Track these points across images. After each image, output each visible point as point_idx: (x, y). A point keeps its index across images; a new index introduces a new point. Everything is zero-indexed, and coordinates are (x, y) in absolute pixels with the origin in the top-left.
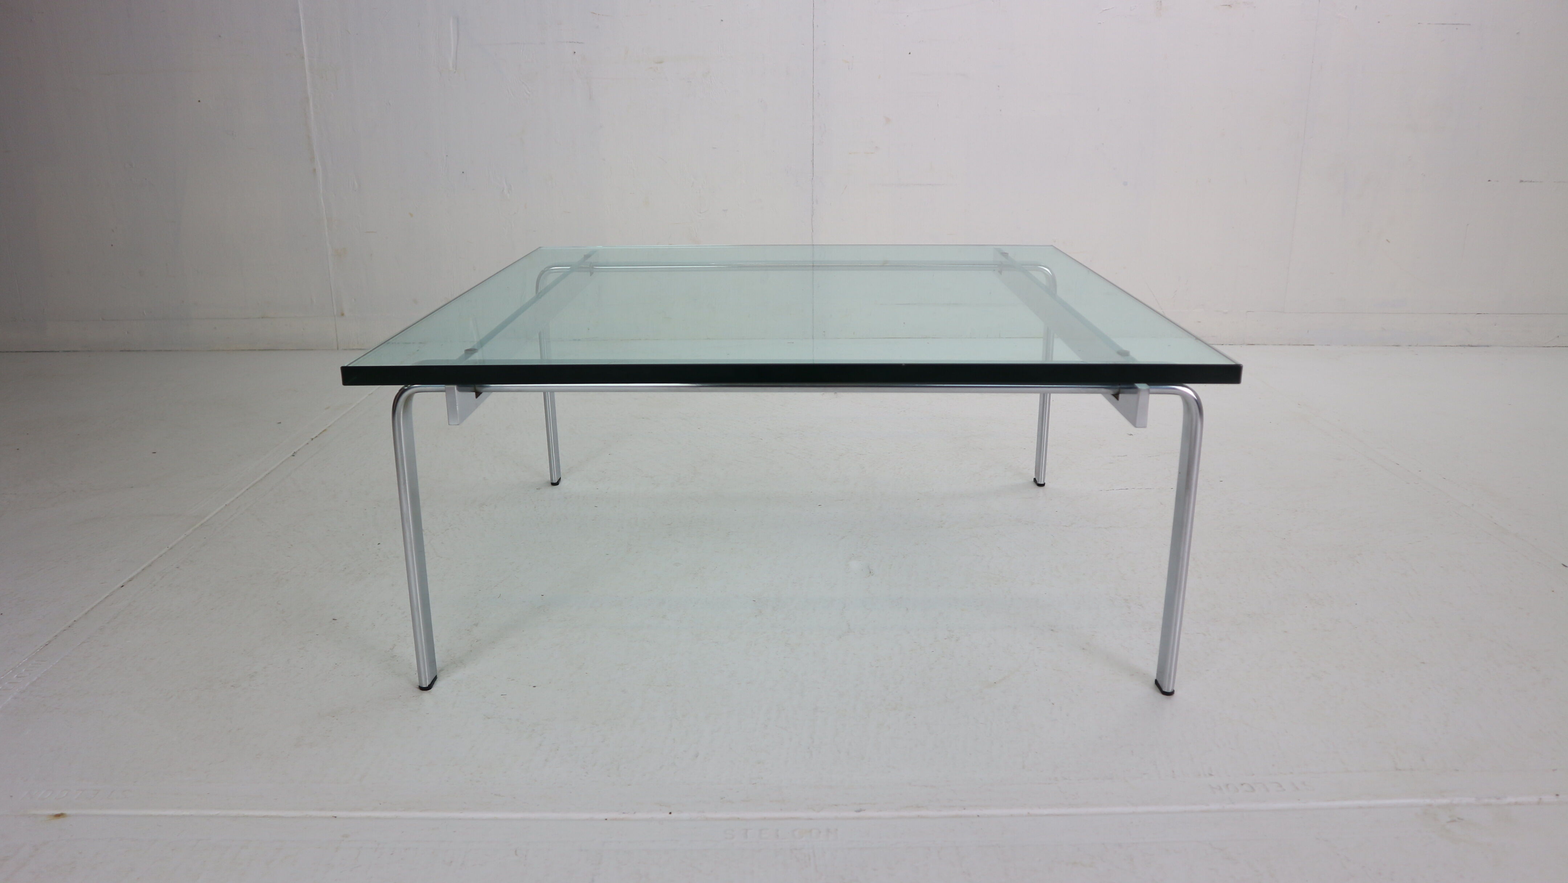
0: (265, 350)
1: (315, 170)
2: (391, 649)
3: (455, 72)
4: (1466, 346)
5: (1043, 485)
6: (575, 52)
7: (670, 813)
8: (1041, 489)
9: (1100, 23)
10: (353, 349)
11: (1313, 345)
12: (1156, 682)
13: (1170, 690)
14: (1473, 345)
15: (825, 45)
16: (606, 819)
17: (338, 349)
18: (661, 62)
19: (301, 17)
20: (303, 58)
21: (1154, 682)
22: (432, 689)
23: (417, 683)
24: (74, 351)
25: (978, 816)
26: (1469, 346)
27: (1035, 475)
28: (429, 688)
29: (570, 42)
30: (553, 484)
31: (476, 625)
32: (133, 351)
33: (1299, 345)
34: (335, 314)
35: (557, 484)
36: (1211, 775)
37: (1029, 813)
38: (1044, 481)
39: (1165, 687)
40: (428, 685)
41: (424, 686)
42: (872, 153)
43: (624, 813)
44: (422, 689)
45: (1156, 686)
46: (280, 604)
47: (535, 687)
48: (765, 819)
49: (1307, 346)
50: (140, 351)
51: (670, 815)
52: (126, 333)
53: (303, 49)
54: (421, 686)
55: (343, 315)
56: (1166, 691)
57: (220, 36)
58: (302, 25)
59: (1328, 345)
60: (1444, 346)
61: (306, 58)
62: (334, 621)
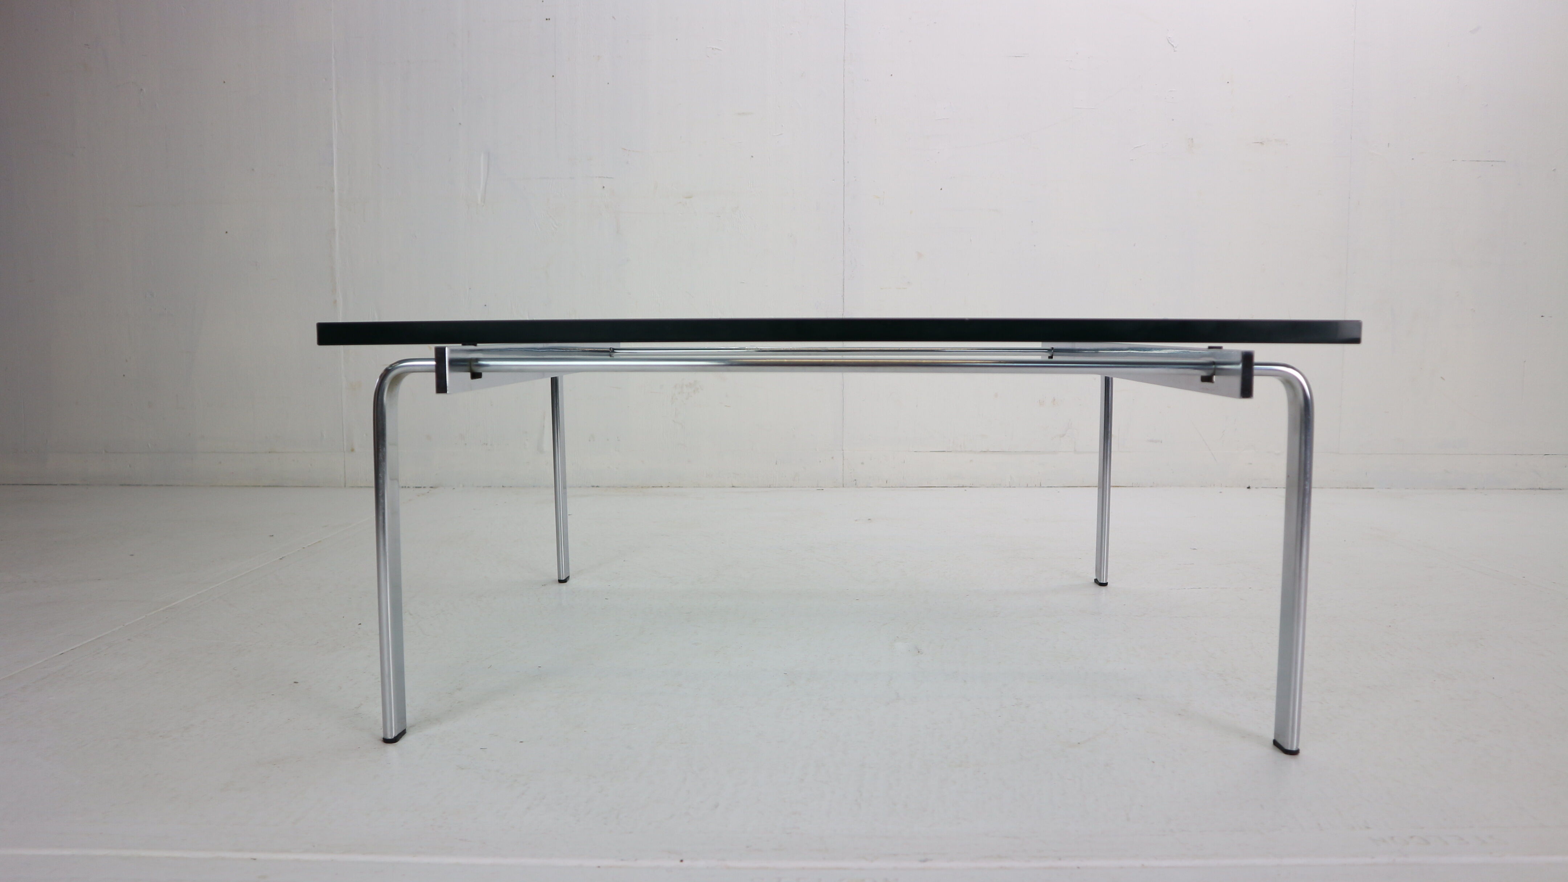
0: (270, 486)
1: (335, 302)
2: (356, 708)
3: (483, 206)
4: (1537, 489)
5: (1105, 584)
6: (604, 187)
7: (682, 861)
8: (1103, 588)
9: (1133, 160)
10: (361, 487)
11: (1373, 488)
12: (1275, 743)
13: (1294, 749)
14: (1543, 488)
15: (856, 180)
16: (599, 867)
17: (345, 486)
18: (690, 197)
19: (335, 153)
20: (333, 191)
21: (1272, 743)
22: (398, 742)
23: (382, 736)
24: (72, 485)
25: (1078, 868)
26: (1540, 489)
27: (1096, 575)
28: (394, 740)
29: (600, 177)
30: (561, 581)
31: (460, 689)
32: (134, 485)
33: (1358, 488)
34: (345, 450)
35: (565, 581)
36: (1368, 828)
37: (1143, 865)
38: (1106, 579)
39: (1288, 744)
40: (393, 736)
41: (390, 738)
42: (904, 288)
43: (622, 860)
44: (386, 741)
45: (1276, 747)
46: (236, 670)
47: (522, 742)
48: (803, 868)
49: (1366, 490)
50: (140, 485)
51: (681, 863)
52: (128, 466)
53: (334, 182)
54: (385, 738)
55: (353, 450)
56: (1289, 748)
57: (253, 170)
58: (334, 161)
59: (1388, 488)
60: (1513, 489)
61: (336, 192)
62: (295, 684)
